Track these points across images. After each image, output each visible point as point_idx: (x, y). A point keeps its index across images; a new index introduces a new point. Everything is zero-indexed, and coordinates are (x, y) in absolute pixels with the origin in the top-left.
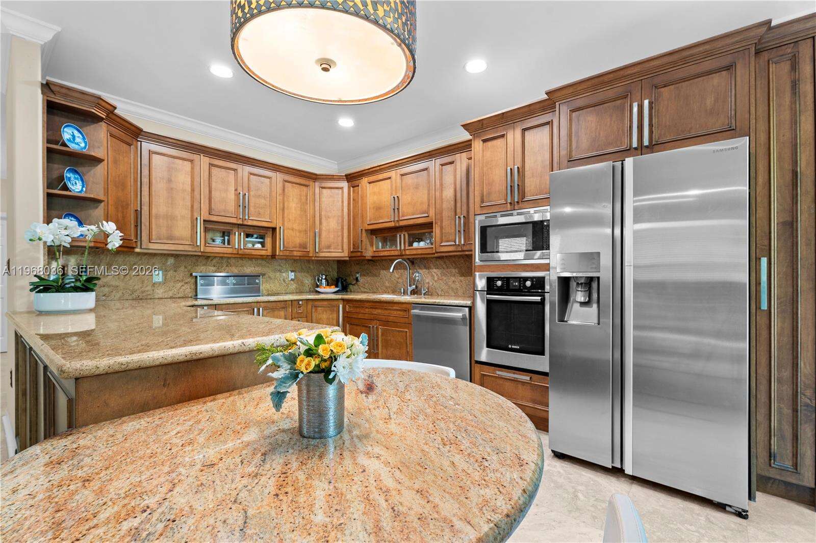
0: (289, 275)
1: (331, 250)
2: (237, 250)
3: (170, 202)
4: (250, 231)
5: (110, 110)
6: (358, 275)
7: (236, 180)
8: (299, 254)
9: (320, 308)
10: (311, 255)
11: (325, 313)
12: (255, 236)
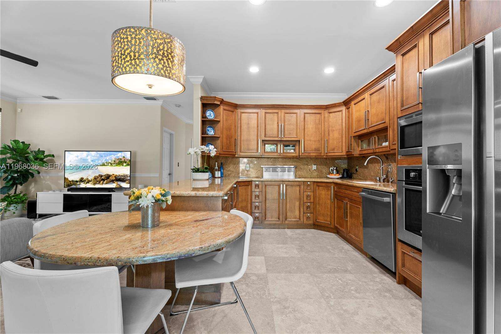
0: (312, 167)
1: (335, 151)
2: (279, 154)
3: (248, 133)
4: (287, 144)
5: (222, 101)
6: (357, 167)
7: (278, 118)
8: (314, 154)
9: (321, 187)
10: (323, 155)
11: (323, 190)
12: (291, 146)
